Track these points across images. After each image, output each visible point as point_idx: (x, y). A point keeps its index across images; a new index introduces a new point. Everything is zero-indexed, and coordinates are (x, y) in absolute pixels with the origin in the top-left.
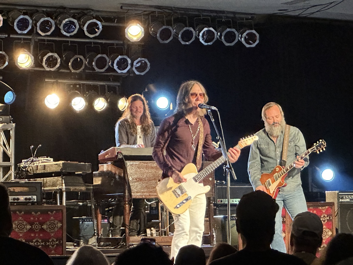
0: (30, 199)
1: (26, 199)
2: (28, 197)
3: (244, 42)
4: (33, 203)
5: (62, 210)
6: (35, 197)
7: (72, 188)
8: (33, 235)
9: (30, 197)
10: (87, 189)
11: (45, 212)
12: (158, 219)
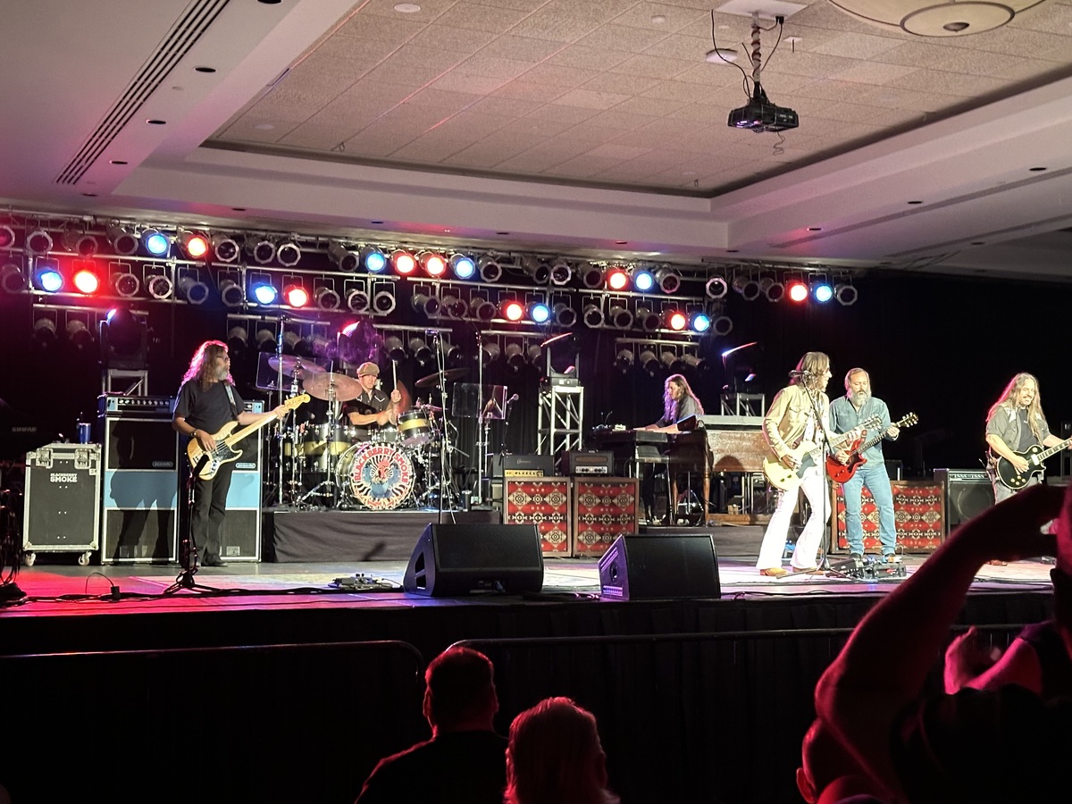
0: (600, 470)
1: (596, 470)
2: (598, 468)
3: (840, 300)
4: (603, 475)
5: (635, 484)
6: (606, 468)
7: (646, 459)
8: (602, 510)
9: (601, 468)
10: (662, 460)
11: (616, 485)
12: (741, 494)
